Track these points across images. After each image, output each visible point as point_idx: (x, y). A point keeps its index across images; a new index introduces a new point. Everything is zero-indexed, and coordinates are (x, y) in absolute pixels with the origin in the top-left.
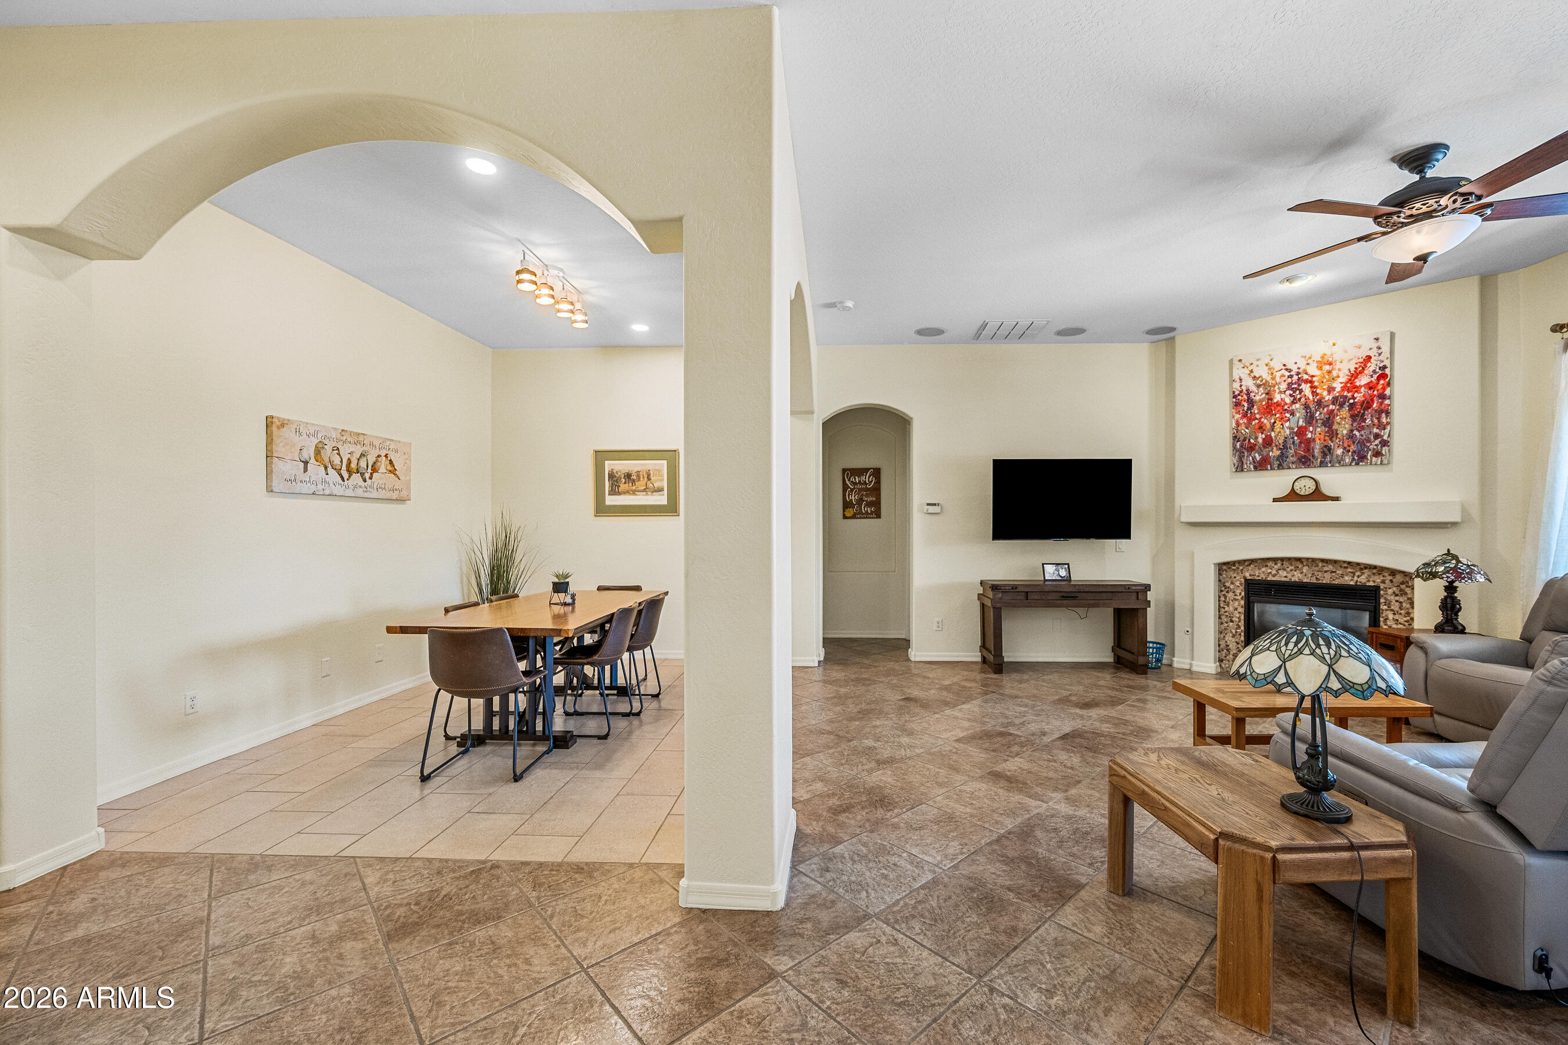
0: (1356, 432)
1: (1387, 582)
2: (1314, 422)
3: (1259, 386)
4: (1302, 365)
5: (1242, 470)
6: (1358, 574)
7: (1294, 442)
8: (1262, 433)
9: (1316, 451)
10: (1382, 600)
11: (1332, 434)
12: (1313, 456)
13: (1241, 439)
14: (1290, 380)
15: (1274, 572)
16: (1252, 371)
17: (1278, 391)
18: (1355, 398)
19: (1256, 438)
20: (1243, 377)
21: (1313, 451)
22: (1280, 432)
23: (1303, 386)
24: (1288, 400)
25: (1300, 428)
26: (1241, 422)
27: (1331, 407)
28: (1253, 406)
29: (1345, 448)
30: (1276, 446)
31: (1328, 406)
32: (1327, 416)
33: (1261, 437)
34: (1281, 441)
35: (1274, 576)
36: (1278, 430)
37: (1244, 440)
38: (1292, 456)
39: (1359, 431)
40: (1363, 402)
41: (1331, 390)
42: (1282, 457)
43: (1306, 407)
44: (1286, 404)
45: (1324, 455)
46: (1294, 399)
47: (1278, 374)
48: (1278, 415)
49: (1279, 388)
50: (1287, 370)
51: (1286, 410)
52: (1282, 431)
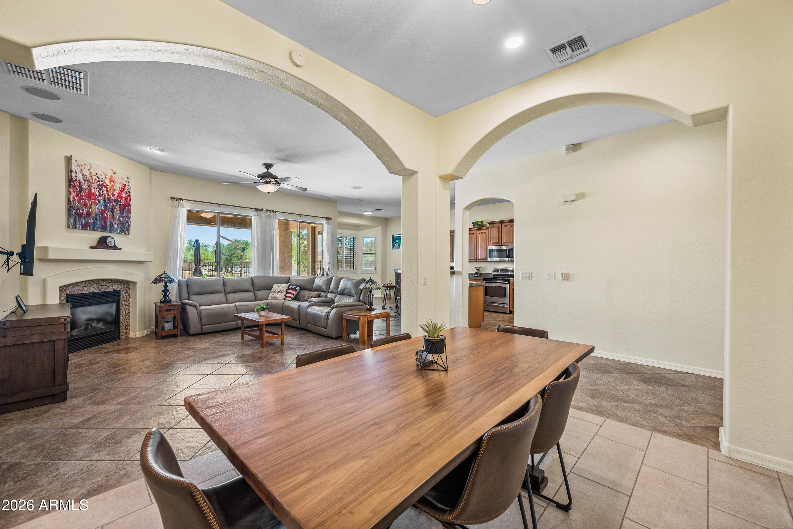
0: (121, 218)
1: (123, 288)
2: (107, 209)
3: (85, 180)
4: (103, 176)
5: (76, 228)
6: (114, 285)
7: (99, 217)
8: (86, 208)
9: (108, 224)
10: (121, 296)
11: (113, 217)
12: (107, 226)
13: (76, 209)
14: (98, 183)
15: (82, 289)
16: (82, 170)
17: (93, 187)
18: (121, 202)
19: (83, 210)
20: (77, 171)
21: (107, 224)
22: (94, 210)
23: (104, 189)
24: (98, 194)
25: (102, 210)
26: (76, 198)
27: (114, 203)
28: (82, 191)
29: (117, 225)
30: (92, 217)
31: (112, 202)
32: (112, 208)
33: (85, 210)
34: (94, 215)
35: (82, 291)
36: (93, 209)
37: (77, 210)
38: (99, 224)
39: (122, 218)
40: (124, 204)
41: (114, 195)
42: (94, 224)
43: (105, 200)
44: (97, 195)
45: (111, 227)
46: (100, 194)
47: (94, 178)
48: (93, 200)
49: (94, 185)
50: (97, 177)
51: (96, 198)
52: (95, 210)
